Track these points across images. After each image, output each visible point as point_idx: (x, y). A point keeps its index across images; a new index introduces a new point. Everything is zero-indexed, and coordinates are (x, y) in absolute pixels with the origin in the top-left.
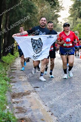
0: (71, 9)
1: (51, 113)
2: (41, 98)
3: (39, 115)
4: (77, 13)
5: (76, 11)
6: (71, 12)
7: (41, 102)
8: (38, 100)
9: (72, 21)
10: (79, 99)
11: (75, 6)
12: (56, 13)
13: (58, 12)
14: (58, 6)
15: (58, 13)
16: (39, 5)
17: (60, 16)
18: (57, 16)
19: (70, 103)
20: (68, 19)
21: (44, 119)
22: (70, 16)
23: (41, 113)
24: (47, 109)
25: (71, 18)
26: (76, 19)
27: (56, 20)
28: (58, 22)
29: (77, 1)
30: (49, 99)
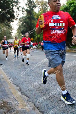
0: (17, 30)
1: (7, 75)
2: (3, 69)
3: (2, 77)
4: (20, 31)
6: (18, 31)
7: (3, 71)
8: (1, 70)
9: (18, 35)
10: (20, 69)
11: (19, 28)
12: (11, 31)
13: (11, 30)
14: (12, 28)
17: (12, 33)
18: (11, 32)
19: (16, 71)
20: (16, 34)
21: (4, 78)
22: (17, 33)
23: (3, 76)
24: (6, 74)
26: (20, 34)
27: (11, 34)
29: (20, 26)
30: (7, 69)
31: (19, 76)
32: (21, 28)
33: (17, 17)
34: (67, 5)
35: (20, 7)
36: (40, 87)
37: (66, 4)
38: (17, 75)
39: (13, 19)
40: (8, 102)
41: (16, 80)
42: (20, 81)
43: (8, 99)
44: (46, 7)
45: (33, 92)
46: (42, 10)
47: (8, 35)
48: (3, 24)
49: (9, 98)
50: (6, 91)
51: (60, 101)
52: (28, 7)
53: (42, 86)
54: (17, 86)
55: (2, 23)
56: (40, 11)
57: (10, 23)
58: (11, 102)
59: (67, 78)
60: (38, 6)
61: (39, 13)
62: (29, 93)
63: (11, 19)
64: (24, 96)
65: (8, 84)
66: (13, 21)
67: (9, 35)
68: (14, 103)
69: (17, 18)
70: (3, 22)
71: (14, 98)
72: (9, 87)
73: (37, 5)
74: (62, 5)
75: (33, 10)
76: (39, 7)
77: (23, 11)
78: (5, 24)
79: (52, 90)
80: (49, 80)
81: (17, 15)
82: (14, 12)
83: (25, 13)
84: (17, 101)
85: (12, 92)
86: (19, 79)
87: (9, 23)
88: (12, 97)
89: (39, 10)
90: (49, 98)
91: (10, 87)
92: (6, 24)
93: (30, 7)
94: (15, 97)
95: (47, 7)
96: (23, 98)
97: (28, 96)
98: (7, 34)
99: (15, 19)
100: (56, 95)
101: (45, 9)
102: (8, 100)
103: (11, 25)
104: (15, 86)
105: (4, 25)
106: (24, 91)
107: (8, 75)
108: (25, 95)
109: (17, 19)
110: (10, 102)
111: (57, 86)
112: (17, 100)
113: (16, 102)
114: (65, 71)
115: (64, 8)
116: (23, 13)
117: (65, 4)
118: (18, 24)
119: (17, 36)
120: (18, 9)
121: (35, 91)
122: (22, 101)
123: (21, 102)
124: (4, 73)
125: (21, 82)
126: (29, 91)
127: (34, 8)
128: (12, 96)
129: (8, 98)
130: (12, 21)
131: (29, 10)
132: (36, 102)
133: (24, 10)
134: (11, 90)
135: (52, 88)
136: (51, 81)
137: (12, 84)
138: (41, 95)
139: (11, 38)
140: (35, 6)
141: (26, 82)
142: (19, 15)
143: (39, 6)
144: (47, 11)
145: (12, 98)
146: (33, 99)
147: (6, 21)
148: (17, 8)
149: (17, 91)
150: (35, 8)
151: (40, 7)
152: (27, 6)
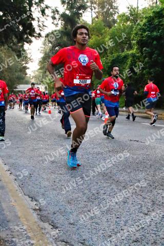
0: (40, 62)
1: (9, 172)
5: (45, 64)
6: (41, 65)
9: (42, 74)
11: (44, 59)
12: (24, 65)
13: (26, 63)
14: (26, 57)
15: (27, 65)
16: (5, 55)
17: (28, 68)
18: (25, 68)
20: (37, 71)
21: (2, 179)
22: (39, 69)
25: (40, 71)
26: (45, 72)
27: (25, 71)
28: (26, 74)
29: (46, 54)
30: (10, 157)
31: (39, 175)
32: (49, 58)
33: (41, 30)
34: (160, 6)
35: (47, 7)
36: (89, 204)
37: (158, 3)
38: (34, 171)
39: (30, 37)
40: (6, 241)
41: (29, 185)
42: (39, 187)
43: (8, 232)
44: (111, 10)
45: (71, 215)
46: (101, 17)
47: (17, 74)
48: (6, 47)
49: (10, 229)
50: (5, 212)
51: (135, 243)
52: (67, 9)
53: (93, 202)
54: (33, 199)
55: (4, 46)
56: (96, 19)
57: (22, 46)
58: (14, 239)
59: (156, 184)
60: (91, 6)
61: (92, 23)
62: (60, 219)
63: (26, 36)
64: (46, 225)
65: (10, 194)
66: (30, 42)
67: (19, 73)
68: (22, 242)
69: (39, 34)
70: (6, 42)
71: (22, 230)
72: (13, 201)
73: (89, 4)
74: (150, 5)
75: (78, 15)
76: (93, 8)
77: (54, 18)
78: (11, 47)
79: (119, 213)
80: (111, 187)
81: (39, 26)
82: (33, 19)
83: (60, 21)
84: (28, 238)
85: (19, 214)
86: (37, 182)
87: (20, 44)
88: (18, 228)
89: (94, 16)
90: (110, 234)
91: (15, 201)
92: (14, 47)
93: (71, 7)
94: (25, 227)
95: (112, 8)
96: (43, 231)
97: (58, 225)
98: (16, 71)
99: (34, 36)
100: (126, 227)
101: (108, 14)
102: (8, 235)
103: (24, 51)
104: (26, 199)
105: (8, 49)
106: (48, 213)
107: (13, 171)
108: (50, 224)
109: (39, 37)
110: (12, 241)
111: (131, 203)
112: (29, 235)
113: (26, 240)
114: (152, 167)
115: (154, 12)
116: (56, 22)
117: (156, 3)
118: (42, 49)
119: (40, 76)
120: (43, 12)
121: (75, 214)
122: (41, 240)
123: (38, 241)
124: (3, 166)
125: (42, 190)
126: (61, 213)
127: (81, 12)
128: (18, 225)
129: (7, 230)
130: (28, 40)
131: (70, 14)
132: (75, 241)
133: (57, 16)
134: (17, 208)
135: (117, 206)
136: (116, 190)
137: (20, 195)
138: (89, 225)
139: (24, 81)
140: (83, 7)
141: (54, 189)
142: (45, 28)
143: (95, 5)
144: (112, 18)
145: (18, 231)
146: (69, 233)
147: (13, 41)
148: (39, 9)
149: (32, 211)
150: (83, 12)
151: (97, 10)
152: (66, 6)
